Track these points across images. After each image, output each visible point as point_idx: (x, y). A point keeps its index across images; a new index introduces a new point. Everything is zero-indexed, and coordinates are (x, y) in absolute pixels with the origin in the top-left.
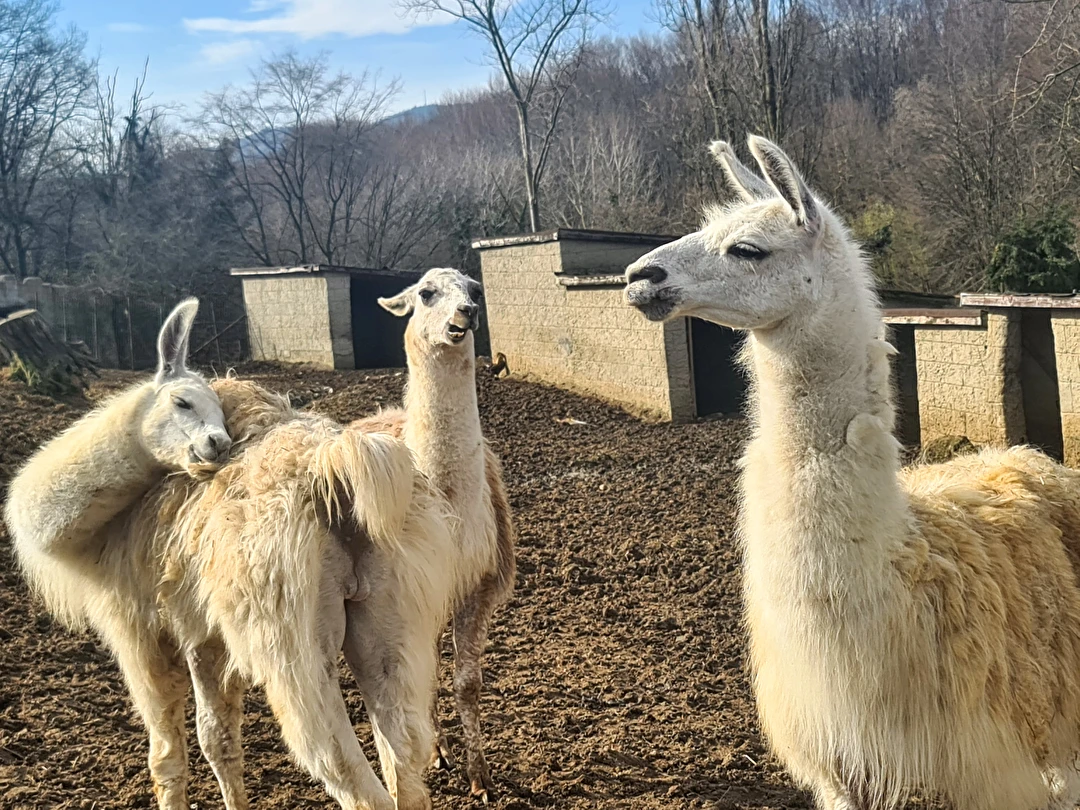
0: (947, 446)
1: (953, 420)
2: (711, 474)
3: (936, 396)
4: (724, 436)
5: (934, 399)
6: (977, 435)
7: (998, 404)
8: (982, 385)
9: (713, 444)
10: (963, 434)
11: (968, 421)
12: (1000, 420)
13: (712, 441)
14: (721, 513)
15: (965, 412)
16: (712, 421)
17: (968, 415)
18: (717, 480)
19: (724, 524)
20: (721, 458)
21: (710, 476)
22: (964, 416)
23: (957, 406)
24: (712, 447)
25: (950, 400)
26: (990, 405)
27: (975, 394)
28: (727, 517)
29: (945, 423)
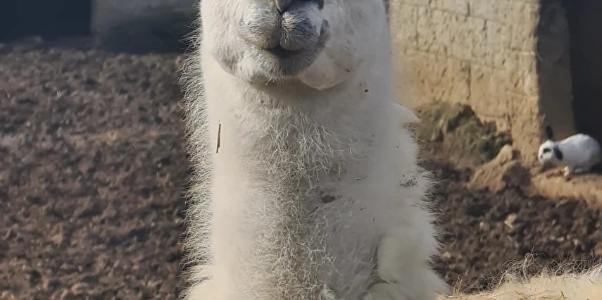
0: (437, 119)
1: (449, 74)
2: (19, 154)
3: (420, 30)
4: (43, 82)
5: (417, 37)
6: (488, 104)
7: (528, 53)
8: (501, 15)
9: (23, 96)
10: (464, 102)
11: (474, 77)
12: (529, 82)
13: (22, 90)
14: (36, 234)
15: (469, 63)
16: (24, 52)
17: (475, 67)
18: (30, 167)
19: (40, 257)
20: (38, 124)
21: (17, 160)
22: (467, 69)
23: (455, 49)
24: (21, 102)
25: (444, 39)
26: (514, 53)
27: (489, 32)
28: (46, 244)
29: (434, 79)
